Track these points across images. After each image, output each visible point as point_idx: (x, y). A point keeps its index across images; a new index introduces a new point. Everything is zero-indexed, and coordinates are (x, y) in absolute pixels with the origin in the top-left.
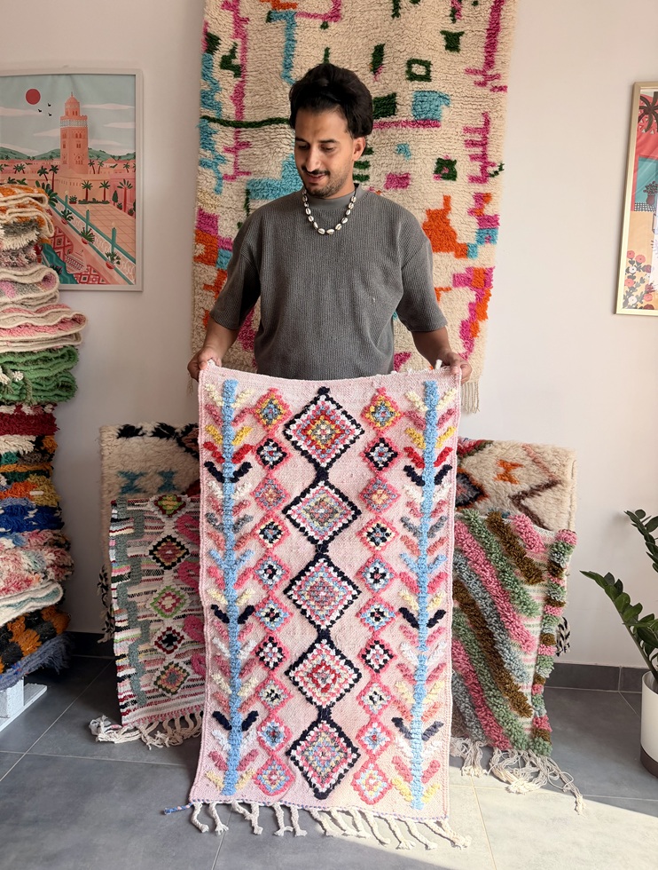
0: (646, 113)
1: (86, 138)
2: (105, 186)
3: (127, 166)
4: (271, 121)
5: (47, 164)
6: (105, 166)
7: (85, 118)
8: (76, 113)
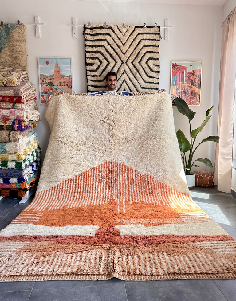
0: (174, 67)
1: (60, 72)
2: (65, 82)
3: (69, 78)
5: (51, 78)
6: (65, 78)
7: (60, 68)
8: (57, 66)
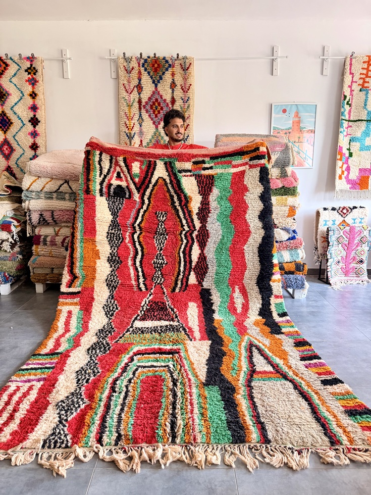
1: (300, 123)
4: (359, 120)
5: (287, 131)
7: (300, 117)
8: (297, 116)
